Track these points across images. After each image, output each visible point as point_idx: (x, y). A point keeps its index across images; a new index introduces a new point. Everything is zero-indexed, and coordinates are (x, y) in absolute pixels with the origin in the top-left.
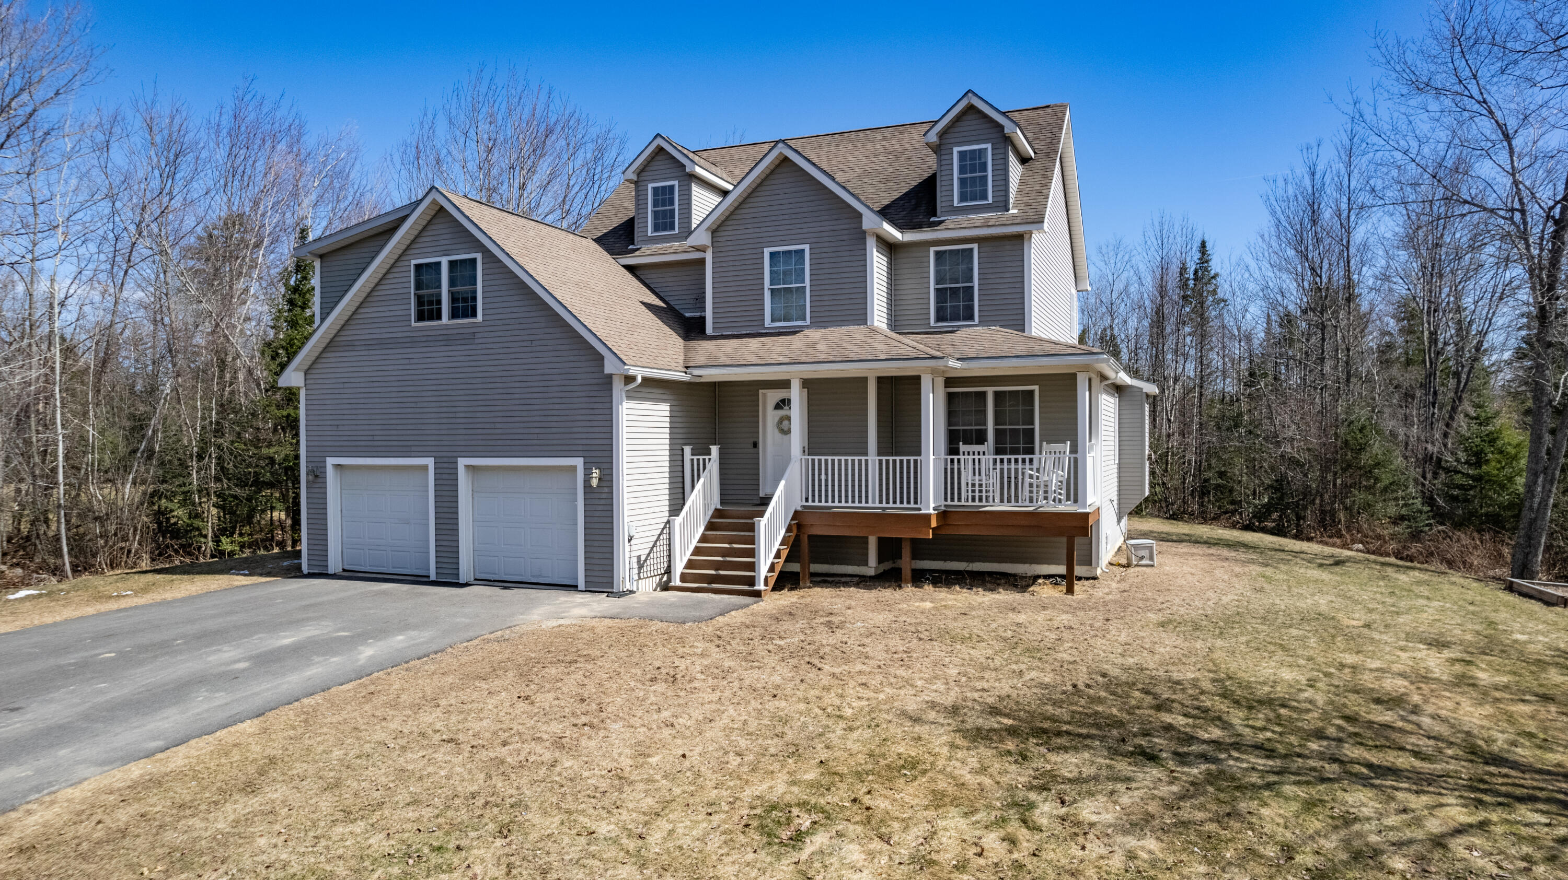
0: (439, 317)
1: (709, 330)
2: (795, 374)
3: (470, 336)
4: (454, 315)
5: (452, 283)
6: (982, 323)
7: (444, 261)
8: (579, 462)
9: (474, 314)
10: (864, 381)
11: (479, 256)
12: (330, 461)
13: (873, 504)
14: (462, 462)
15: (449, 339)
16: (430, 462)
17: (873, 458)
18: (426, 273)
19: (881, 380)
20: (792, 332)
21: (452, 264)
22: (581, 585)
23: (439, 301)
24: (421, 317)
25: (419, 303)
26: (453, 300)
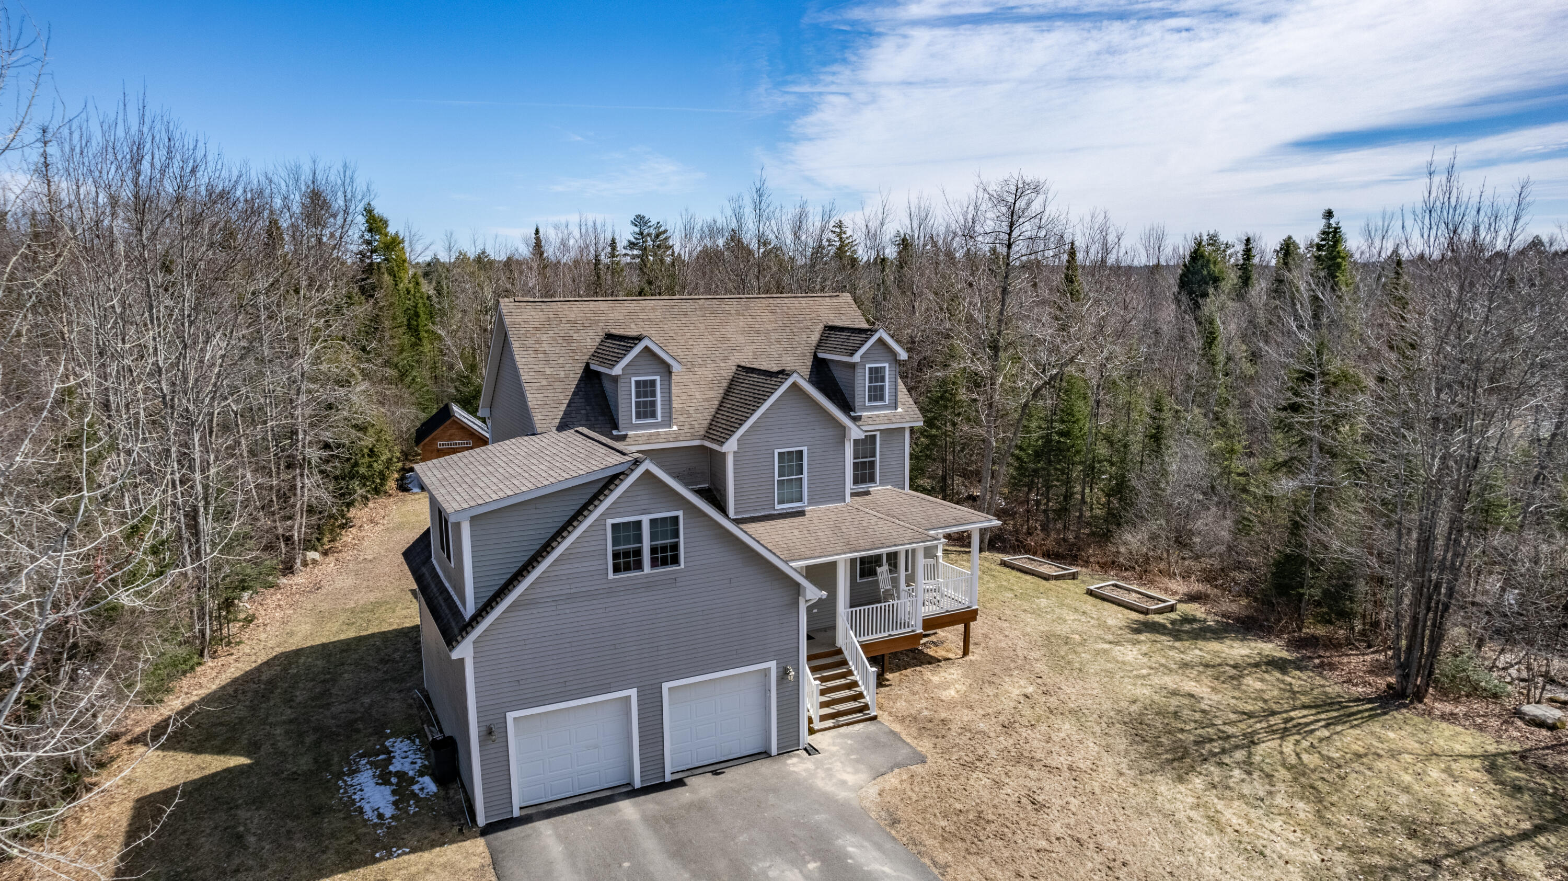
0: (639, 566)
1: (732, 514)
2: (846, 558)
3: (674, 581)
4: (654, 563)
5: (653, 537)
6: (881, 484)
7: (645, 520)
8: (772, 664)
9: (675, 560)
11: (680, 513)
12: (511, 716)
14: (666, 686)
15: (650, 586)
16: (633, 693)
18: (626, 533)
20: (800, 513)
21: (653, 521)
22: (774, 751)
23: (638, 552)
24: (616, 569)
25: (616, 556)
26: (654, 550)
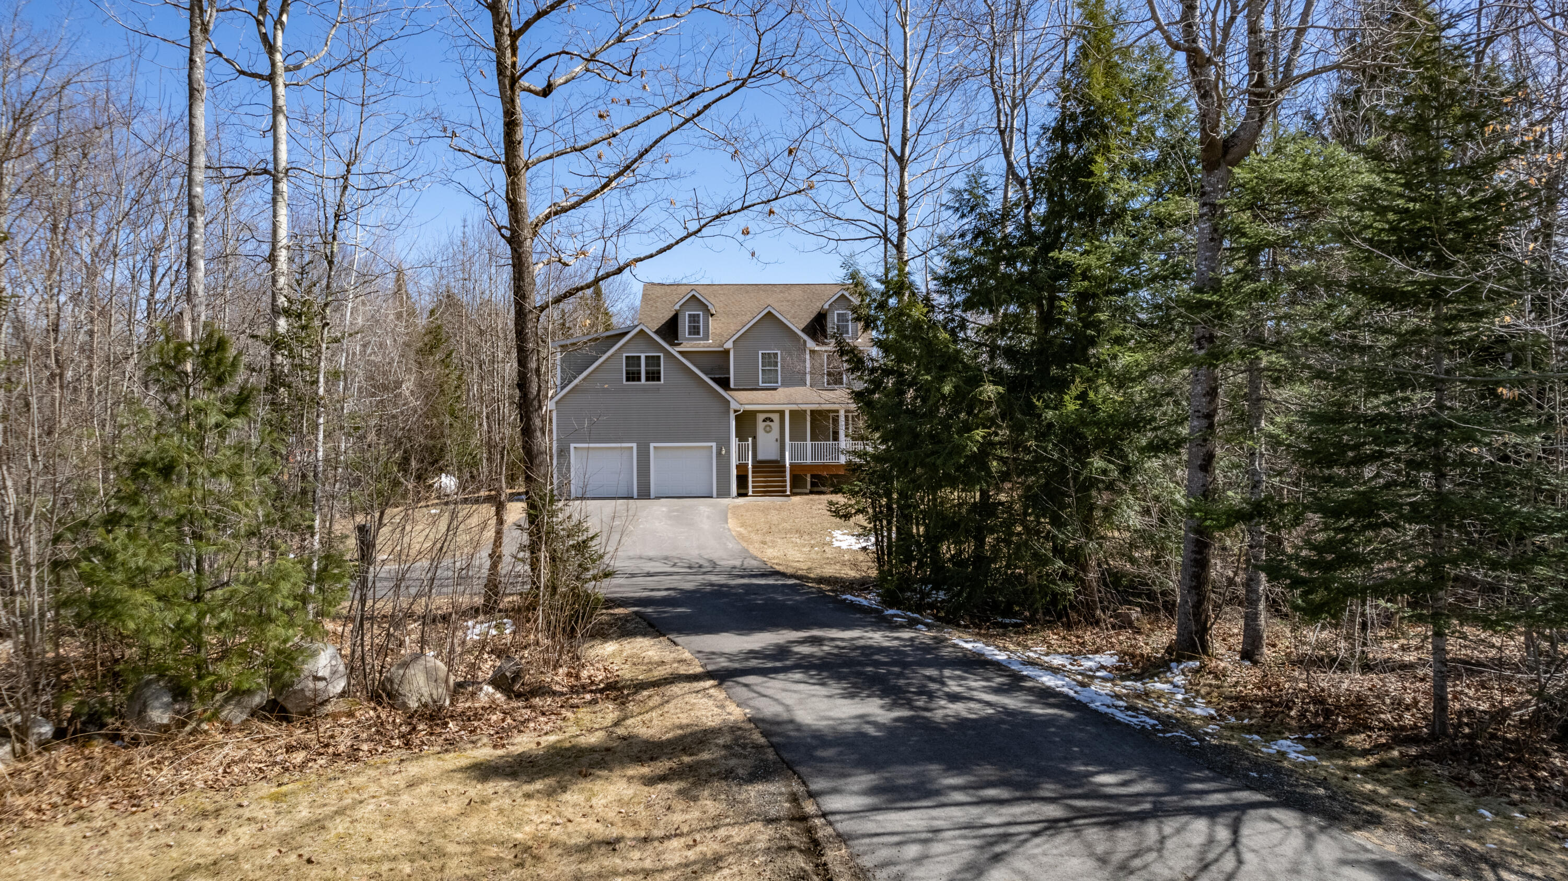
0: (639, 379)
1: (732, 386)
2: (787, 409)
3: (658, 389)
4: (647, 379)
5: (647, 365)
7: (643, 356)
8: (714, 444)
9: (659, 379)
10: (805, 411)
11: (662, 355)
12: (572, 446)
13: (809, 461)
14: (652, 445)
15: (644, 390)
16: (634, 445)
17: (809, 443)
18: (633, 361)
19: (812, 411)
20: (775, 389)
21: (646, 357)
22: (715, 494)
23: (639, 373)
24: (628, 379)
25: (627, 373)
26: (647, 373)
